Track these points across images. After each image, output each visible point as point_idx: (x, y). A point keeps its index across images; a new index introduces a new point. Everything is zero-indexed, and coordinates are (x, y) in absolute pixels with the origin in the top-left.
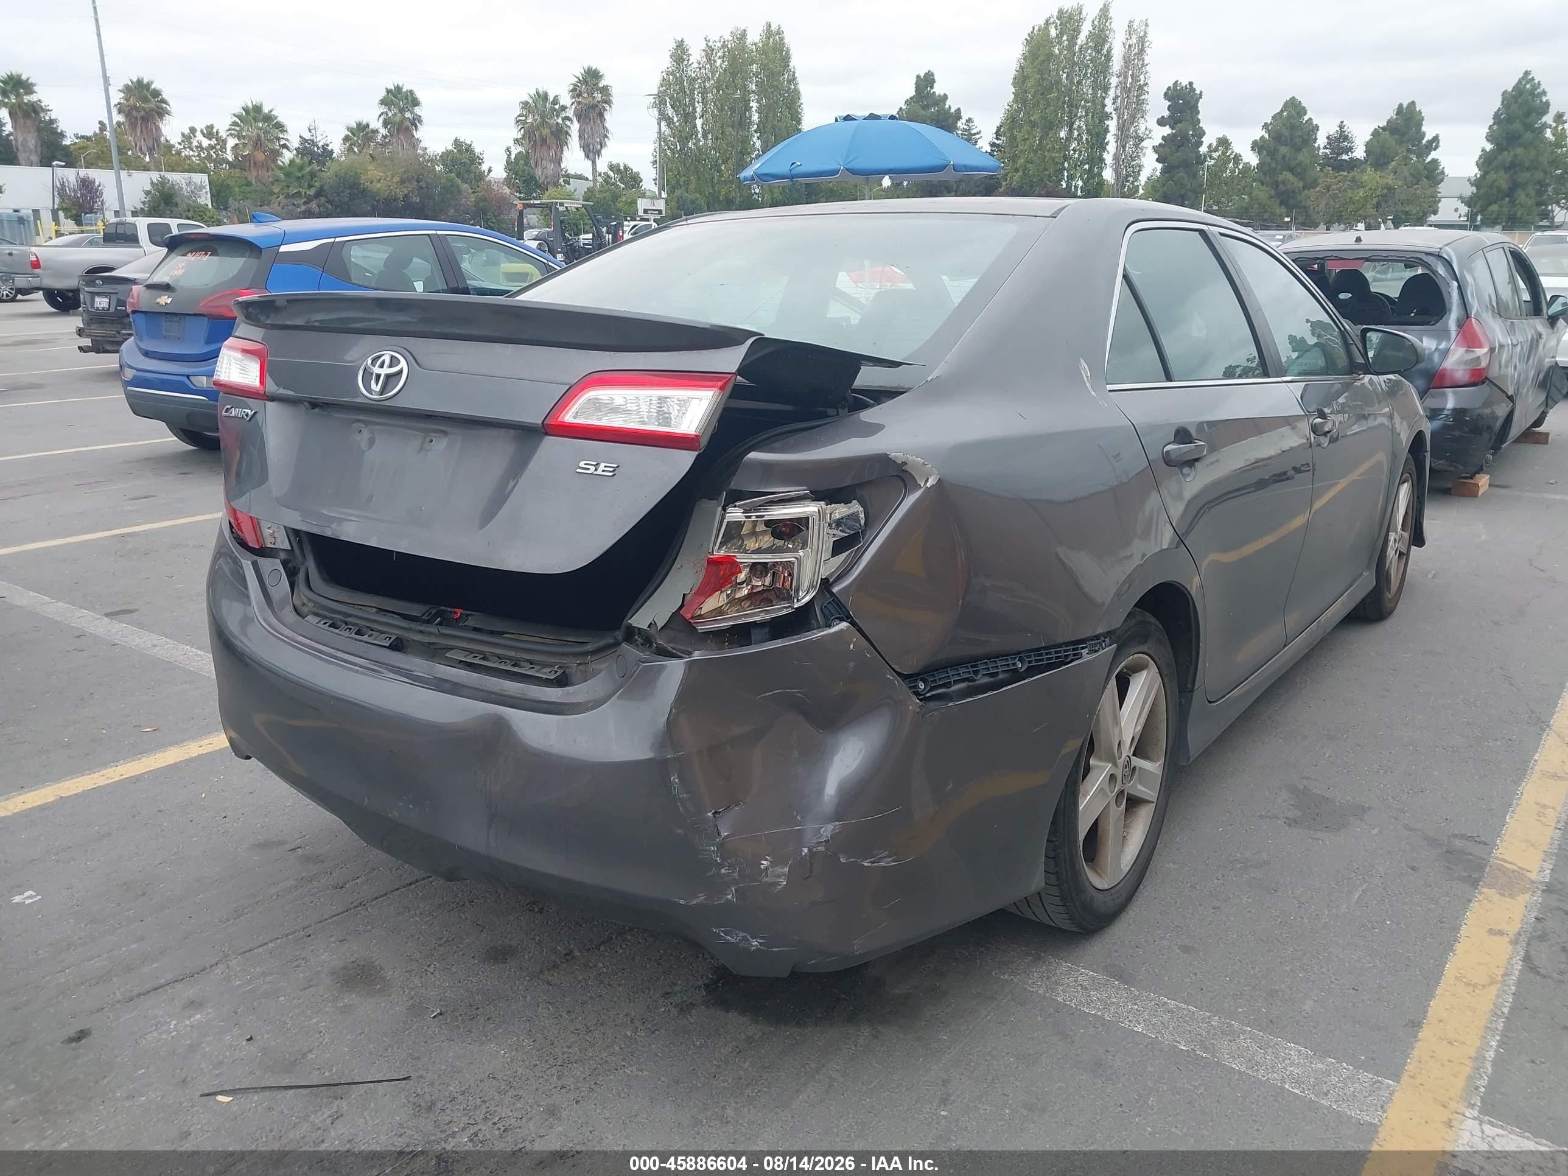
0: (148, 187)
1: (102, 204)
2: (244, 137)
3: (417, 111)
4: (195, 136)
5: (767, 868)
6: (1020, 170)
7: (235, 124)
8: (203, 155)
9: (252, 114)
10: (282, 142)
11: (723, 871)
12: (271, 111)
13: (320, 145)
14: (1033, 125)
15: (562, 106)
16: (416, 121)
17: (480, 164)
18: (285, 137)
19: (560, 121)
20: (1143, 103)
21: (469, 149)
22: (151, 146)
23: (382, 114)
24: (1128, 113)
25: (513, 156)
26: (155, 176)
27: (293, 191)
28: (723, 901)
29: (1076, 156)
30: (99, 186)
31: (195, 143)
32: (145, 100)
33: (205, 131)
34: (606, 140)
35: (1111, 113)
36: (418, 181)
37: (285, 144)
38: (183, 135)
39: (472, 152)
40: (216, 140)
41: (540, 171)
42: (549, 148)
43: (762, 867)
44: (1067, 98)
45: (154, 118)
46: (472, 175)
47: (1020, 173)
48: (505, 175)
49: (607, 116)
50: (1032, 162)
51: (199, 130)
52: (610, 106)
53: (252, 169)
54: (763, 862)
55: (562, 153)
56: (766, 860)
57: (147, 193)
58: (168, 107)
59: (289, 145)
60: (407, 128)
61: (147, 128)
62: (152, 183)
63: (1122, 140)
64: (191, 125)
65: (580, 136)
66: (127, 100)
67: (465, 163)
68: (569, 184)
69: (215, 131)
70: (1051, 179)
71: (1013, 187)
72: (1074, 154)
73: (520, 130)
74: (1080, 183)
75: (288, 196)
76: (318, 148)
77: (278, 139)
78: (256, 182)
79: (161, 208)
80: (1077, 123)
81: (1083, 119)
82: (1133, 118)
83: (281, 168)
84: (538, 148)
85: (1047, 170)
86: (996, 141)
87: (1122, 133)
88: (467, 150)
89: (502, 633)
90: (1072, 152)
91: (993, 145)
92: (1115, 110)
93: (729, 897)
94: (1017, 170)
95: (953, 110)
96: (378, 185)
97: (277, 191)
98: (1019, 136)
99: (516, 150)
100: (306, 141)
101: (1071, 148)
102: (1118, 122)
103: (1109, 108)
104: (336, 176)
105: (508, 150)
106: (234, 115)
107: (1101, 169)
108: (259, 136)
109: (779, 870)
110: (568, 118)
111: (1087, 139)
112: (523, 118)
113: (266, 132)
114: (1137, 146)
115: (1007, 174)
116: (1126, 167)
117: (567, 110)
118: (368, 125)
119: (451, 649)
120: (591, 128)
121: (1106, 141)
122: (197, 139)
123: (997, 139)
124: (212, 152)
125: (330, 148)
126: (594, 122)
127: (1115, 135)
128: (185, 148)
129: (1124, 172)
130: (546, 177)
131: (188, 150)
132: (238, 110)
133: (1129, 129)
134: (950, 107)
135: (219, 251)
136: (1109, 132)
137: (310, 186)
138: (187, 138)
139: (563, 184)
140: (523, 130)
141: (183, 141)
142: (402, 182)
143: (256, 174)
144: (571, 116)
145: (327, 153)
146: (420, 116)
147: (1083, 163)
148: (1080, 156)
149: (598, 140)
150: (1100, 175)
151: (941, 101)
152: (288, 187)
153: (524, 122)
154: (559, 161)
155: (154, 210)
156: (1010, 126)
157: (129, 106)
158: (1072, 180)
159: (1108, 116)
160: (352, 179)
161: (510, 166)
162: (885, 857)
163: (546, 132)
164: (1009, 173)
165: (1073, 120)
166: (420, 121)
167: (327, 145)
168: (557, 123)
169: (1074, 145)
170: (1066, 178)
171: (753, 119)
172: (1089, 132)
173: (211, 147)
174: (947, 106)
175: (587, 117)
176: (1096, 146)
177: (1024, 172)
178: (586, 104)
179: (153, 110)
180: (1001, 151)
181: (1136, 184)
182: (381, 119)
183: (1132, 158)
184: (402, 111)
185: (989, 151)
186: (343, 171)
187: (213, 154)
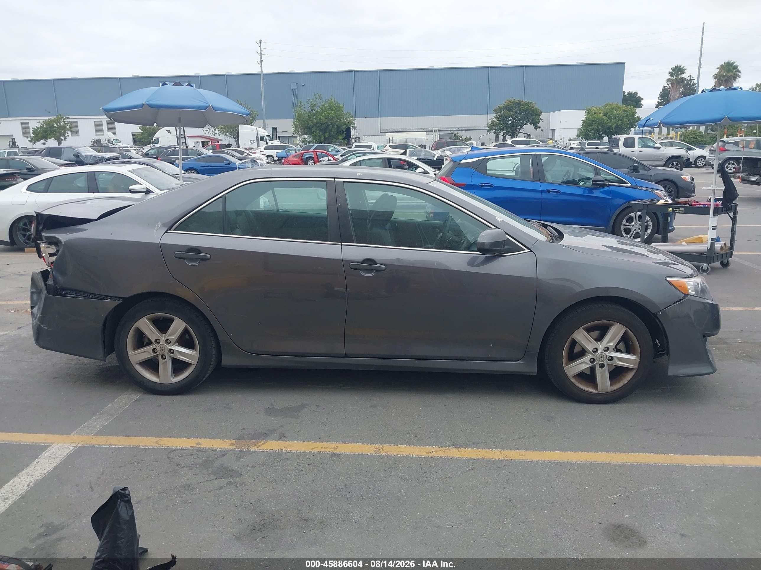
32: (730, 71)
66: (720, 72)
157: (720, 75)
179: (732, 76)
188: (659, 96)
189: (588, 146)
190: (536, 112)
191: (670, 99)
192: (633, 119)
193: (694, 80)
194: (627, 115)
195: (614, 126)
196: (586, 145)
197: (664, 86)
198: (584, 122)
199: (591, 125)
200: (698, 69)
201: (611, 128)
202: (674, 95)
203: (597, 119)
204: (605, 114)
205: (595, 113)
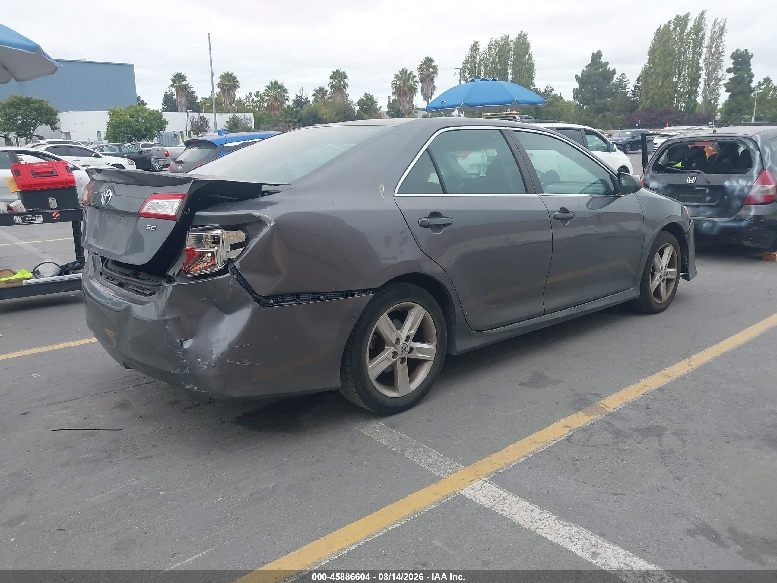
0: (228, 120)
1: (209, 128)
2: (270, 96)
3: (346, 80)
4: (251, 96)
5: (200, 362)
6: (650, 99)
7: (266, 90)
8: (254, 105)
9: (274, 86)
10: (286, 98)
11: (184, 361)
12: (282, 84)
13: (304, 98)
14: (658, 75)
15: (414, 76)
16: (345, 85)
17: (376, 105)
18: (287, 95)
19: (412, 83)
20: (721, 61)
21: (371, 98)
22: (231, 102)
23: (330, 83)
24: (712, 67)
25: (391, 101)
26: (231, 115)
27: (288, 120)
28: (185, 372)
29: (682, 90)
30: (208, 120)
31: (251, 100)
32: (230, 81)
33: (256, 94)
34: (434, 91)
35: (702, 67)
36: (344, 114)
37: (287, 99)
38: (246, 96)
39: (373, 99)
40: (260, 98)
41: (402, 107)
42: (407, 96)
43: (198, 361)
44: (678, 60)
45: (232, 88)
46: (372, 110)
47: (650, 100)
48: (387, 110)
49: (435, 79)
50: (656, 94)
51: (253, 94)
52: (437, 75)
53: (272, 110)
54: (199, 359)
55: (413, 98)
56: (200, 359)
57: (228, 122)
58: (239, 84)
59: (288, 99)
60: (341, 89)
61: (230, 93)
62: (230, 118)
63: (708, 81)
64: (250, 91)
65: (422, 90)
66: (222, 82)
67: (369, 104)
68: (417, 113)
69: (260, 93)
70: (667, 103)
71: (645, 107)
72: (681, 89)
73: (394, 88)
74: (684, 104)
75: (286, 122)
76: (303, 100)
77: (284, 96)
78: (274, 116)
79: (233, 129)
80: (683, 73)
81: (686, 71)
82: (715, 70)
83: (284, 110)
84: (402, 96)
85: (665, 98)
86: (637, 84)
87: (708, 77)
88: (370, 99)
89: (144, 279)
90: (679, 88)
91: (635, 86)
92: (704, 65)
93: (186, 371)
94: (648, 99)
95: (611, 70)
96: (326, 116)
97: (281, 120)
98: (650, 81)
99: (393, 97)
100: (298, 96)
101: (679, 86)
102: (706, 71)
103: (701, 65)
104: (307, 112)
105: (389, 98)
106: (266, 86)
107: (696, 97)
108: (276, 95)
109: (204, 363)
110: (416, 82)
111: (688, 81)
112: (395, 82)
113: (279, 94)
114: (717, 84)
115: (642, 102)
116: (710, 95)
117: (416, 78)
118: (324, 88)
119: (130, 285)
120: (427, 86)
121: (699, 82)
122: (252, 98)
123: (638, 83)
124: (258, 103)
125: (308, 99)
126: (429, 83)
127: (704, 78)
128: (247, 102)
129: (709, 98)
130: (405, 110)
131: (248, 102)
132: (268, 84)
133: (712, 75)
134: (610, 68)
135: (202, 147)
136: (701, 77)
137: (296, 117)
138: (248, 98)
139: (414, 113)
140: (395, 88)
141: (246, 99)
142: (337, 114)
143: (274, 112)
144: (418, 81)
145: (307, 101)
146: (347, 83)
147: (685, 94)
148: (684, 90)
149: (430, 92)
150: (695, 100)
151: (604, 65)
152: (286, 118)
153: (396, 84)
154: (411, 102)
155: (230, 130)
156: (645, 76)
157: (223, 84)
158: (679, 103)
159: (700, 69)
160: (314, 114)
161: (390, 105)
162: (247, 362)
163: (405, 89)
164: (643, 101)
165: (680, 72)
166: (347, 86)
167: (307, 98)
168: (411, 84)
169: (680, 85)
170: (675, 102)
171: (509, 78)
172: (689, 77)
173: (258, 101)
174: (608, 68)
175: (426, 80)
176: (693, 85)
177: (652, 100)
178: (425, 74)
179: (232, 85)
180: (639, 89)
181: (716, 104)
182: (330, 85)
183: (714, 91)
184: (339, 81)
185: (633, 89)
186: (311, 110)
187: (258, 104)
188: (162, 102)
189: (142, 147)
190: (51, 111)
191: (178, 105)
192: (161, 122)
193: (192, 88)
194: (155, 117)
195: (143, 129)
196: (141, 146)
197: (165, 92)
198: (109, 124)
199: (118, 127)
200: (211, 77)
201: (140, 131)
202: (181, 101)
203: (124, 121)
204: (132, 116)
205: (121, 115)
